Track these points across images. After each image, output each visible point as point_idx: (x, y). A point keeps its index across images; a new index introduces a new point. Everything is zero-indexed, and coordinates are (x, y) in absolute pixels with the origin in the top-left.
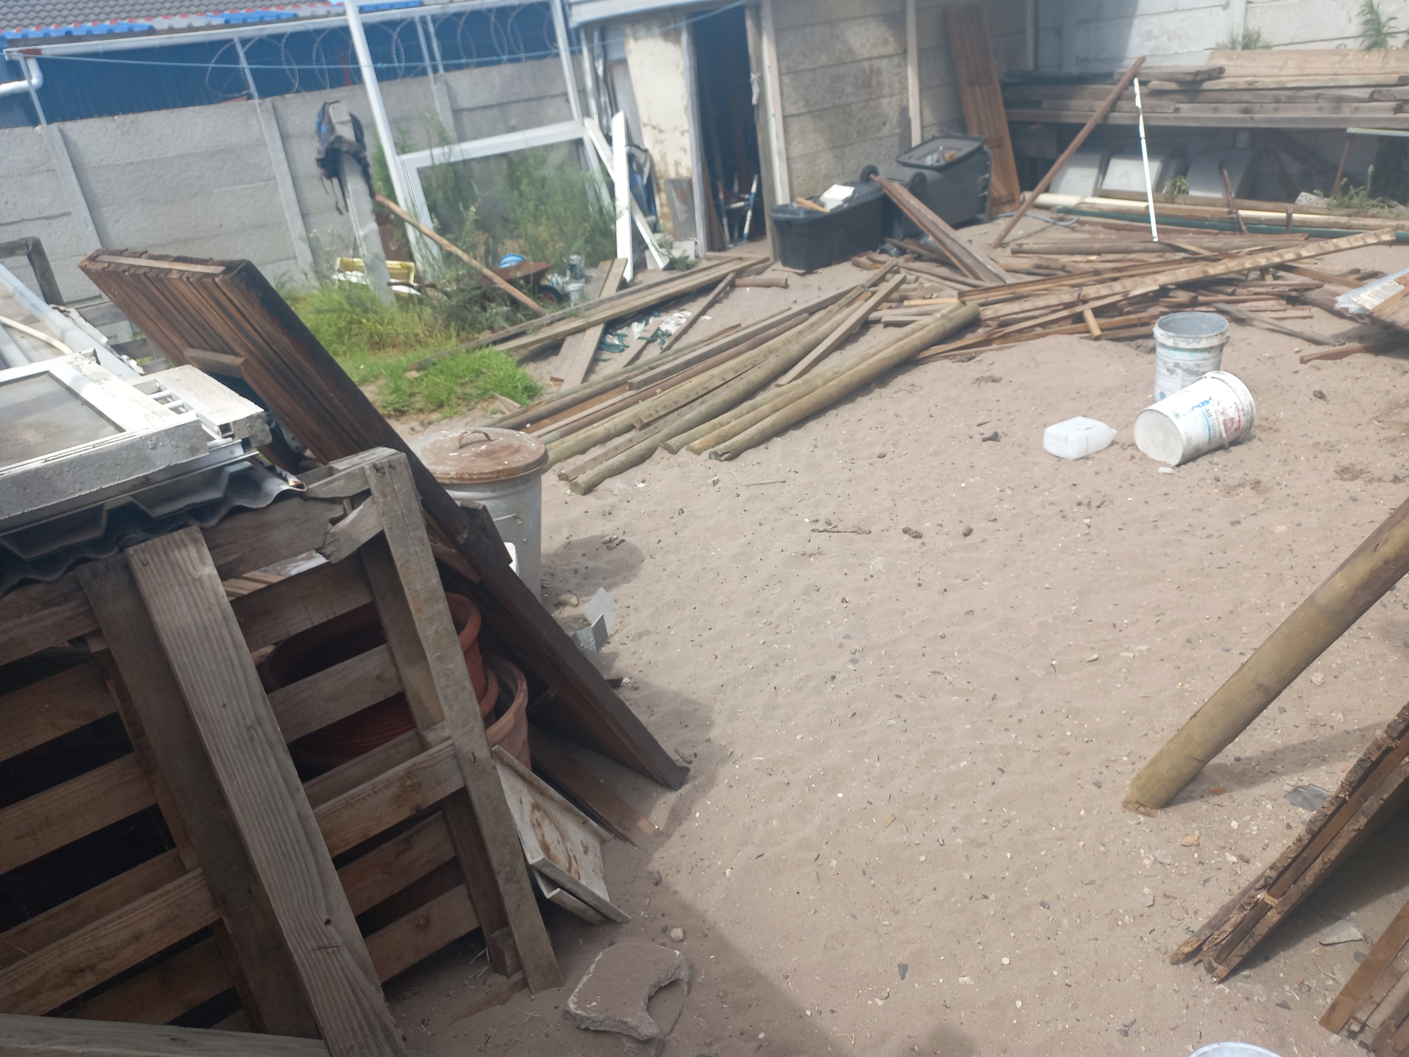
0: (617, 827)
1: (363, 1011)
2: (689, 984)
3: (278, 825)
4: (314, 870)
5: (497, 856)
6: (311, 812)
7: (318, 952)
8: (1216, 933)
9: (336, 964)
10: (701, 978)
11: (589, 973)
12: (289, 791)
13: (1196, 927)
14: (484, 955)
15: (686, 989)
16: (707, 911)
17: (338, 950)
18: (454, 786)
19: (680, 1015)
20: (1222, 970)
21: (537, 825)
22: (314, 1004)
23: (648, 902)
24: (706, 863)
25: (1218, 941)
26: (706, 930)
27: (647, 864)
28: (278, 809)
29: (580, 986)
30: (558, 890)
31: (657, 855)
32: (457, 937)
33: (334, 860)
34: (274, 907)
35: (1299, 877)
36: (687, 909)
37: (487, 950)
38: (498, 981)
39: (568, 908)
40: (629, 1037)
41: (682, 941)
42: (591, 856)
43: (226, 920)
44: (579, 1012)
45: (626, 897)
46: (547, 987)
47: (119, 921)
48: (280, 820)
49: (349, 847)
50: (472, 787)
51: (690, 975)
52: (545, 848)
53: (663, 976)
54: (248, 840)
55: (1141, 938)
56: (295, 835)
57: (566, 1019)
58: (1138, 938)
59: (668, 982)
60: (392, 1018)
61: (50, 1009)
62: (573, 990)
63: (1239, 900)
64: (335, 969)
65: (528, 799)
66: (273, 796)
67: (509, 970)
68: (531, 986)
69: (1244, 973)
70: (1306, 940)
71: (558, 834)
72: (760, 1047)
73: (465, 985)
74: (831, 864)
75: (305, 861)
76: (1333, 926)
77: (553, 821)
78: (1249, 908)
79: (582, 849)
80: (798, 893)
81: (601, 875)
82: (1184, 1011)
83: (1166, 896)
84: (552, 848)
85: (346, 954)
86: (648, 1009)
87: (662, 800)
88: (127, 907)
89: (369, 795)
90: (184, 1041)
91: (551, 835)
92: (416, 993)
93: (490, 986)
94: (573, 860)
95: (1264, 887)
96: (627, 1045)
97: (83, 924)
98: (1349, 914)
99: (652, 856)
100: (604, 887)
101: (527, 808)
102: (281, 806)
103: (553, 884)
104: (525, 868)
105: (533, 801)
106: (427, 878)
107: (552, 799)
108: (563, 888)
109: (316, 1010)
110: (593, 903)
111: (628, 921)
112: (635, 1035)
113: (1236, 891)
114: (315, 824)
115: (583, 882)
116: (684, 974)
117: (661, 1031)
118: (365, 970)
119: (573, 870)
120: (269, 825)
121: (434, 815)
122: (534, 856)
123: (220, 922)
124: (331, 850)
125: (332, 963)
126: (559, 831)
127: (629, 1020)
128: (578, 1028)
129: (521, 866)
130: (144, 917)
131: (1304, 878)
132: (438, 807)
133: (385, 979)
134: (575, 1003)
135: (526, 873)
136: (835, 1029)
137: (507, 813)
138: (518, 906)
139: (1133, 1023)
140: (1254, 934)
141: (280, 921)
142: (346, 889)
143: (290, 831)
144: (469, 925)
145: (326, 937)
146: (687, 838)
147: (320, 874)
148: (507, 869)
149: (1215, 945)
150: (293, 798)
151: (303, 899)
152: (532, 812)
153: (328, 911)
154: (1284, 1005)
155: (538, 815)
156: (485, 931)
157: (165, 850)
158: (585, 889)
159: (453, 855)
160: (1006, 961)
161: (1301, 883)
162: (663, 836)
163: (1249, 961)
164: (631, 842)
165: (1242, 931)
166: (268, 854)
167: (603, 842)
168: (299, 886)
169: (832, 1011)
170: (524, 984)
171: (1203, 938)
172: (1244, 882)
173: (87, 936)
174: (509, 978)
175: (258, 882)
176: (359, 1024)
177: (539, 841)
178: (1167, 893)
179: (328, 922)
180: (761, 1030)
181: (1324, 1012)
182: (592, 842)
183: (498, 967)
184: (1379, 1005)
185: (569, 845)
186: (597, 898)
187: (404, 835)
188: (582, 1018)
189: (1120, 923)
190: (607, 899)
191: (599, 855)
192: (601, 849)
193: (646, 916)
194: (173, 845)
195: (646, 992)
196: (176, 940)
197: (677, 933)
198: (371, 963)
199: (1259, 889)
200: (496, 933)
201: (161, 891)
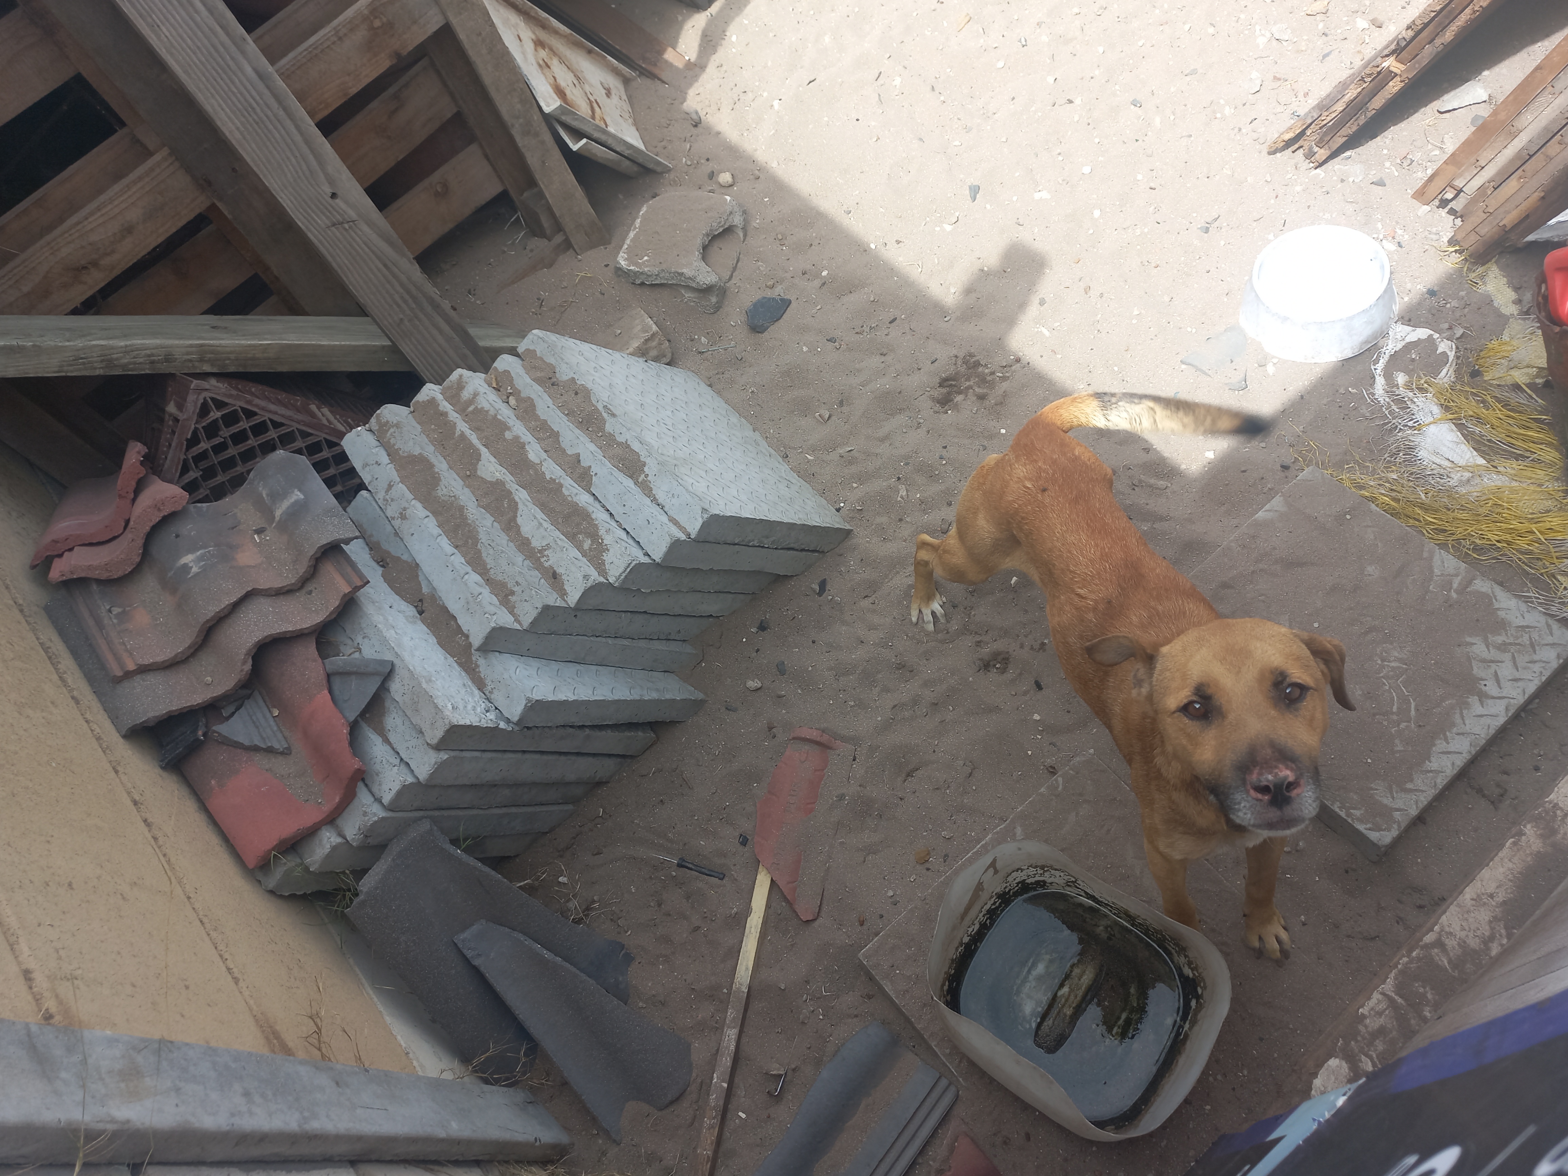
0: (641, 63)
1: (402, 285)
2: (744, 229)
3: (236, 88)
4: (298, 138)
5: (506, 107)
6: (270, 69)
7: (333, 228)
8: (1326, 113)
9: (358, 239)
10: (756, 223)
11: (635, 228)
12: (235, 43)
13: (1302, 112)
14: (518, 219)
15: (741, 235)
16: (756, 150)
17: (355, 224)
18: (433, 24)
19: (738, 261)
20: (1322, 154)
21: (545, 66)
22: (347, 282)
23: (688, 147)
24: (750, 95)
25: (1325, 122)
26: (757, 172)
27: (682, 103)
28: (228, 66)
29: (628, 241)
30: (584, 141)
31: (691, 93)
32: (483, 203)
33: (318, 125)
34: (267, 184)
35: (1438, 34)
36: (733, 152)
37: (519, 213)
38: (538, 245)
39: (600, 161)
40: (688, 287)
41: (731, 186)
42: (615, 99)
43: (219, 204)
44: (632, 268)
45: (663, 143)
46: (592, 246)
47: (99, 214)
48: (237, 81)
49: (330, 110)
50: (455, 21)
51: (744, 220)
52: (560, 92)
53: (715, 224)
54: (208, 108)
55: (1240, 130)
56: (261, 98)
57: (619, 276)
58: (1236, 130)
59: (721, 230)
60: (435, 289)
61: (73, 307)
62: (621, 247)
63: (1359, 74)
64: (359, 245)
65: (527, 34)
66: (217, 50)
67: (548, 232)
68: (575, 247)
69: (1344, 155)
70: (1423, 109)
71: (572, 75)
72: (824, 284)
73: (504, 252)
74: (895, 83)
75: (284, 128)
76: (1458, 90)
77: (562, 61)
78: (1370, 79)
79: (604, 92)
80: (858, 120)
81: (630, 121)
82: (1272, 201)
83: (1276, 78)
84: (568, 92)
85: (366, 228)
86: (704, 258)
87: (688, 25)
88: (102, 198)
89: (334, 43)
90: (226, 328)
91: (565, 79)
92: (454, 265)
93: (532, 251)
94: (595, 105)
95: (1393, 53)
96: (686, 295)
97: (61, 220)
98: (1480, 74)
99: (686, 93)
100: (637, 134)
101: (529, 46)
102: (231, 63)
103: (578, 134)
104: (541, 119)
105: (534, 37)
106: (432, 139)
107: (556, 32)
108: (588, 138)
109: (351, 287)
110: (627, 152)
111: (669, 170)
112: (694, 285)
113: (1358, 63)
114: (280, 83)
115: (611, 129)
116: (737, 220)
117: (720, 279)
118: (391, 244)
119: (597, 116)
120: (226, 89)
121: (420, 63)
122: (550, 103)
123: (213, 207)
124: (311, 114)
125: (354, 239)
126: (572, 72)
127: (685, 271)
128: (633, 283)
129: (537, 116)
130: (126, 208)
131: (1445, 34)
132: (421, 52)
133: (417, 254)
134: (625, 260)
135: (544, 124)
136: (901, 259)
137: (506, 52)
138: (543, 162)
139: (1216, 219)
140: (1367, 109)
141: (280, 200)
142: (344, 158)
143: (254, 93)
144: (492, 189)
145: (338, 212)
146: (724, 68)
147: (307, 142)
148: (521, 120)
149: (1321, 128)
150: (243, 53)
151: (297, 172)
152: (536, 50)
153: (329, 183)
154: (1380, 183)
155: (543, 53)
156: (513, 193)
157: (116, 131)
158: (614, 137)
159: (455, 110)
160: (1087, 170)
161: (1438, 42)
162: (696, 68)
163: (1354, 142)
164: (659, 79)
165: (1355, 107)
166: (239, 124)
167: (626, 81)
168: (288, 158)
169: (898, 242)
170: (567, 245)
171: (1309, 121)
172: (1369, 52)
173: (73, 231)
174: (549, 240)
175: (240, 159)
176: (402, 297)
177: (550, 85)
178: (1278, 76)
179: (334, 196)
180: (824, 268)
181: (1421, 184)
182: (613, 82)
183: (536, 230)
184: (1483, 168)
185: (587, 88)
186: (631, 146)
187: (391, 90)
188: (635, 273)
189: (1218, 115)
190: (642, 147)
191: (624, 97)
192: (626, 90)
193: (689, 163)
194: (123, 124)
195: (699, 242)
196: (174, 230)
197: (725, 178)
198: (395, 236)
199: (1387, 56)
200: (526, 194)
201: (132, 176)
